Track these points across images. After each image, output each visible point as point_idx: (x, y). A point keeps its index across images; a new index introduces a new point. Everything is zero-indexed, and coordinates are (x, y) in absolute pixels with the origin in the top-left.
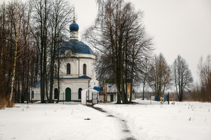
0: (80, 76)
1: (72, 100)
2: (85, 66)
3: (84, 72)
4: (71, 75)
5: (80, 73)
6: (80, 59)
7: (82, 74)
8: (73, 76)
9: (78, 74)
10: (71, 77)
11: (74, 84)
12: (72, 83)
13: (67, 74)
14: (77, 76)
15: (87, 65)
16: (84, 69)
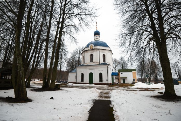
0: (100, 63)
1: (94, 83)
2: (104, 56)
3: (103, 60)
4: (94, 63)
5: (100, 61)
6: (100, 50)
7: (102, 62)
8: (95, 63)
9: (99, 61)
10: (93, 64)
11: (95, 69)
12: (94, 69)
13: (91, 62)
14: (98, 63)
15: (106, 55)
16: (103, 58)
